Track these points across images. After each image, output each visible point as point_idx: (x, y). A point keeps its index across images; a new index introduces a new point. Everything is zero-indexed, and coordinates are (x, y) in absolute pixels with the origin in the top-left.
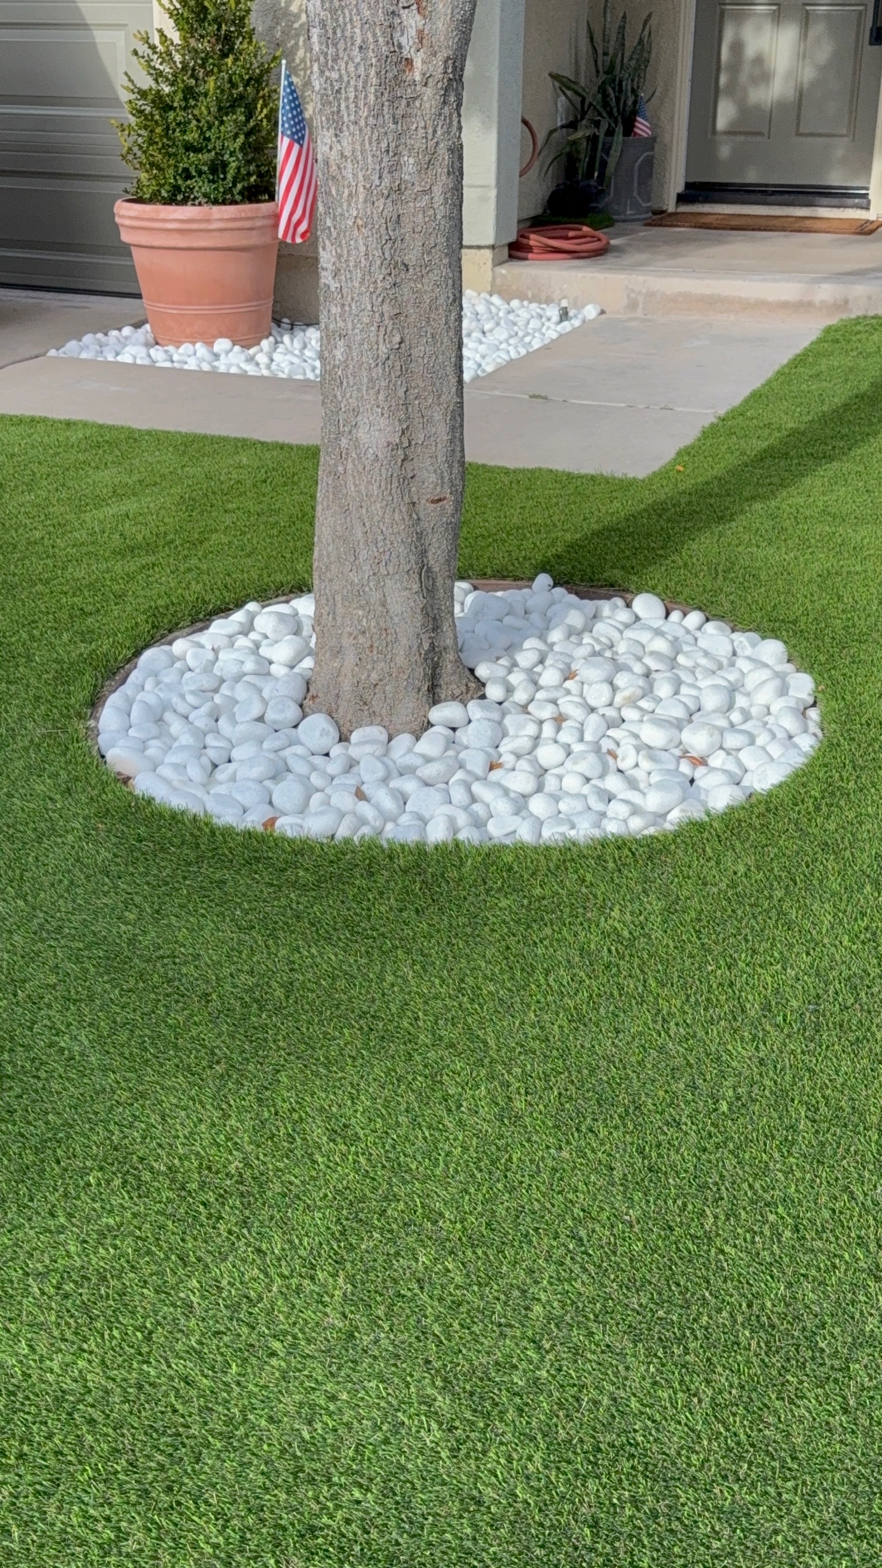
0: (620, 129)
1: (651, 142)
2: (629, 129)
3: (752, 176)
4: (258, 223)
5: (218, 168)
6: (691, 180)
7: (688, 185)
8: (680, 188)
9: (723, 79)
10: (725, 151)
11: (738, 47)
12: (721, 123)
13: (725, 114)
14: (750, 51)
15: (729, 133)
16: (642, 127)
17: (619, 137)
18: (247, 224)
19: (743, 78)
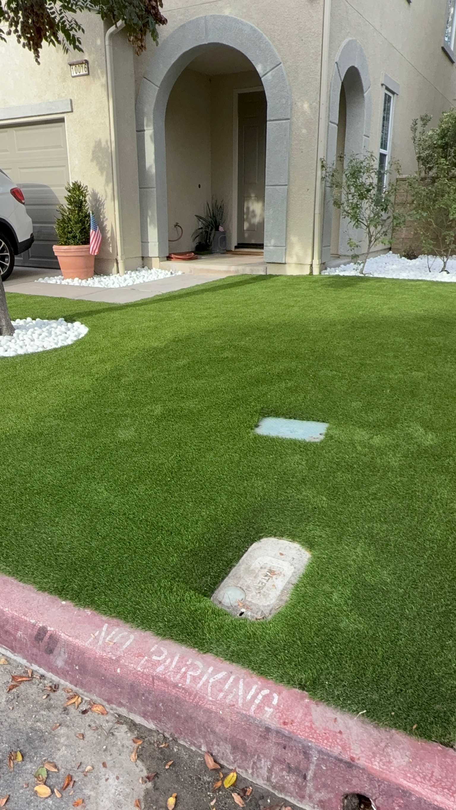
0: (214, 229)
1: (224, 233)
2: (217, 229)
3: (253, 242)
4: (84, 250)
5: (74, 237)
6: (240, 242)
7: (238, 244)
8: (236, 244)
9: (245, 217)
10: (246, 235)
11: (248, 208)
12: (245, 228)
13: (246, 226)
14: (251, 209)
15: (247, 230)
16: (221, 229)
17: (214, 231)
18: (81, 250)
19: (250, 216)
